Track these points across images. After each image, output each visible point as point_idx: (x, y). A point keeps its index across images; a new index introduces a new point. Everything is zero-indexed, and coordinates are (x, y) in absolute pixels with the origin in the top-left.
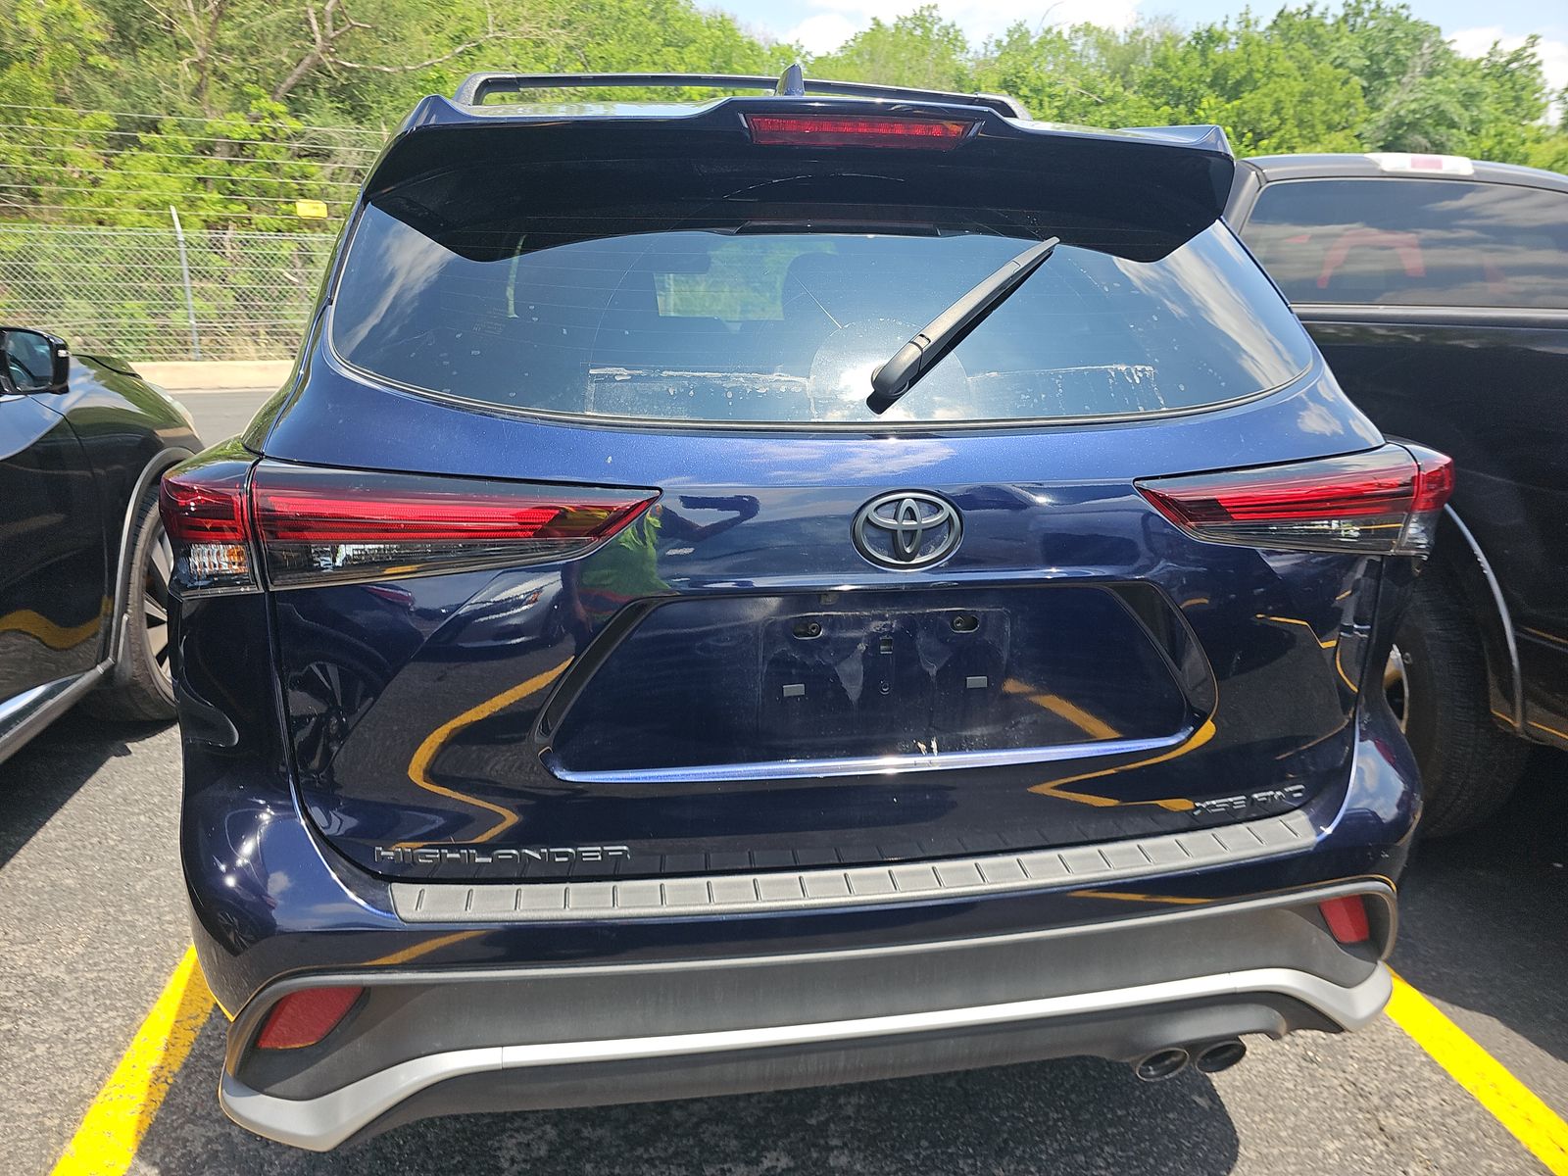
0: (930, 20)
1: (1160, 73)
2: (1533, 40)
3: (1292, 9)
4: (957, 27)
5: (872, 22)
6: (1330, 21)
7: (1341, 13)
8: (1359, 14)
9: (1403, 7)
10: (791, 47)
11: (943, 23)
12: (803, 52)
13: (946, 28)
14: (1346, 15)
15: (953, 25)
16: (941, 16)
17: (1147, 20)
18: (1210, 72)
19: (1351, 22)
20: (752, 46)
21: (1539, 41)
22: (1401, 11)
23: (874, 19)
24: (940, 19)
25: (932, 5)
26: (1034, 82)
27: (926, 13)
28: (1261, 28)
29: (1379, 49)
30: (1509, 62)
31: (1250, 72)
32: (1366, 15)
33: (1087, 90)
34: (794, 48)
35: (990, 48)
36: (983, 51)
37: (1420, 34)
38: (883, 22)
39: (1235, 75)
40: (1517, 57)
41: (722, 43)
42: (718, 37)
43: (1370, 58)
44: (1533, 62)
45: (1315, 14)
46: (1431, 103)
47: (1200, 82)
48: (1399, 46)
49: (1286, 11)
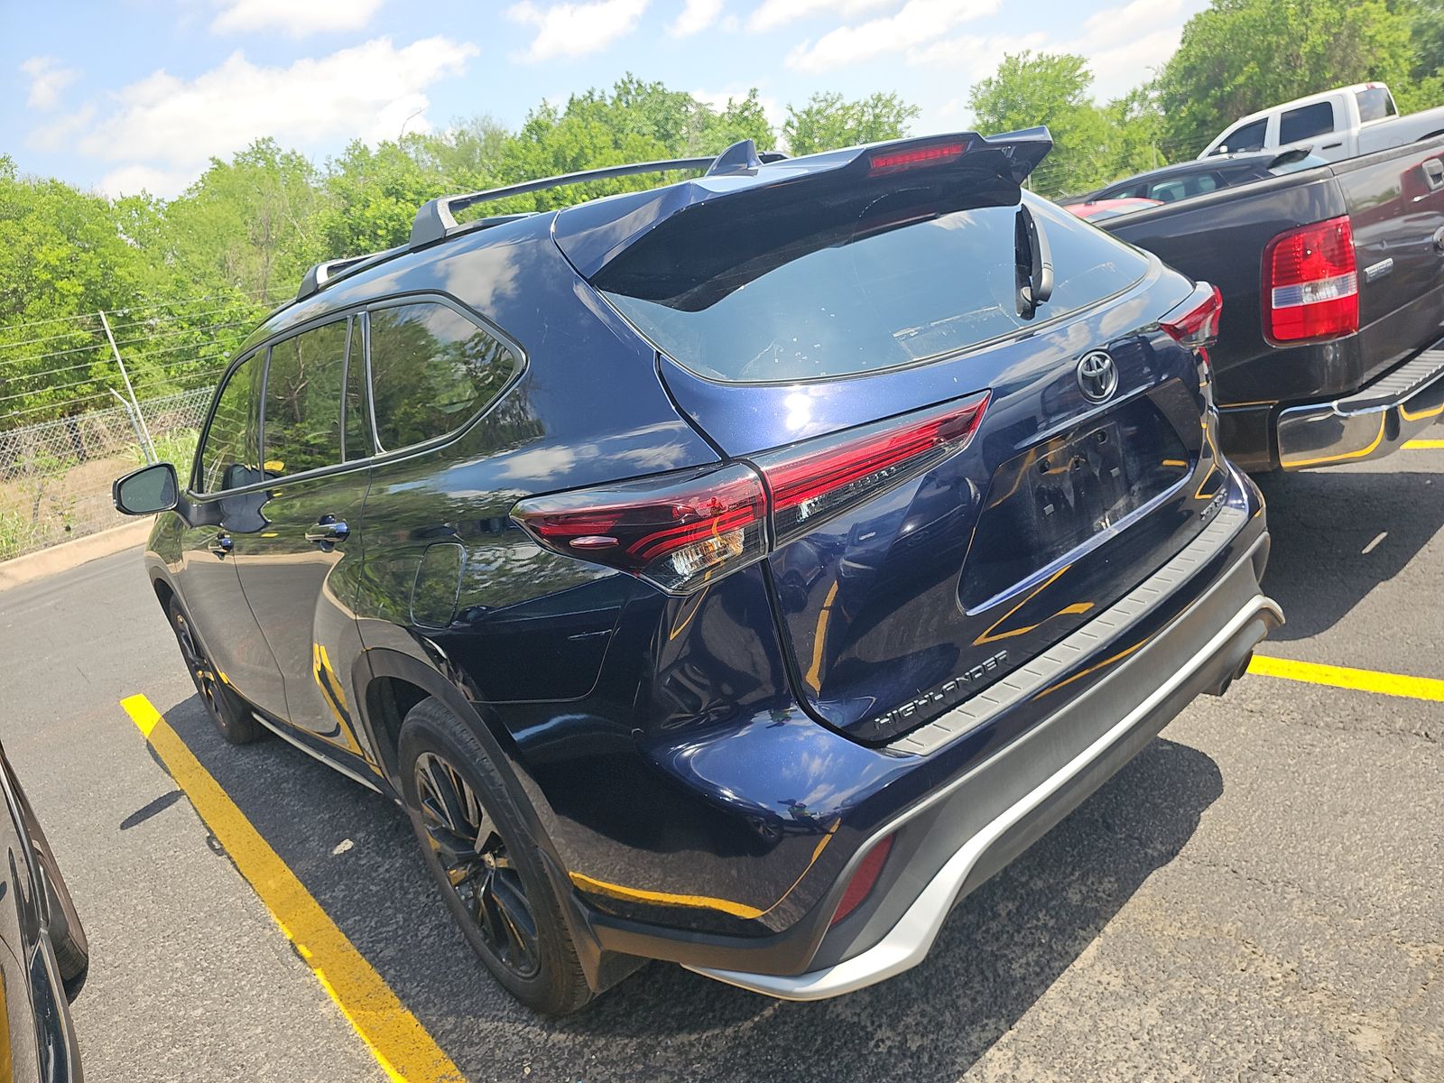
0: (269, 151)
1: (510, 161)
2: (753, 93)
3: (579, 96)
4: (298, 154)
5: (211, 162)
6: (609, 102)
7: (615, 94)
8: (629, 93)
9: (659, 83)
10: (139, 198)
11: (283, 153)
12: (154, 201)
13: (287, 157)
14: (619, 95)
15: (294, 153)
16: (278, 146)
17: (470, 123)
18: (551, 154)
19: (624, 99)
20: (100, 204)
21: (757, 93)
22: (658, 87)
23: (213, 159)
24: (280, 150)
25: (266, 138)
26: (415, 186)
27: (264, 146)
28: (560, 115)
29: (660, 117)
30: (742, 112)
31: (582, 149)
32: (634, 93)
33: (461, 185)
34: (142, 198)
35: (331, 168)
36: (328, 172)
37: (683, 100)
38: (224, 160)
39: (571, 154)
40: (746, 108)
41: (64, 207)
42: (58, 202)
43: (656, 124)
44: (758, 109)
45: (596, 98)
46: (711, 149)
47: (545, 163)
48: (673, 112)
49: (575, 98)
